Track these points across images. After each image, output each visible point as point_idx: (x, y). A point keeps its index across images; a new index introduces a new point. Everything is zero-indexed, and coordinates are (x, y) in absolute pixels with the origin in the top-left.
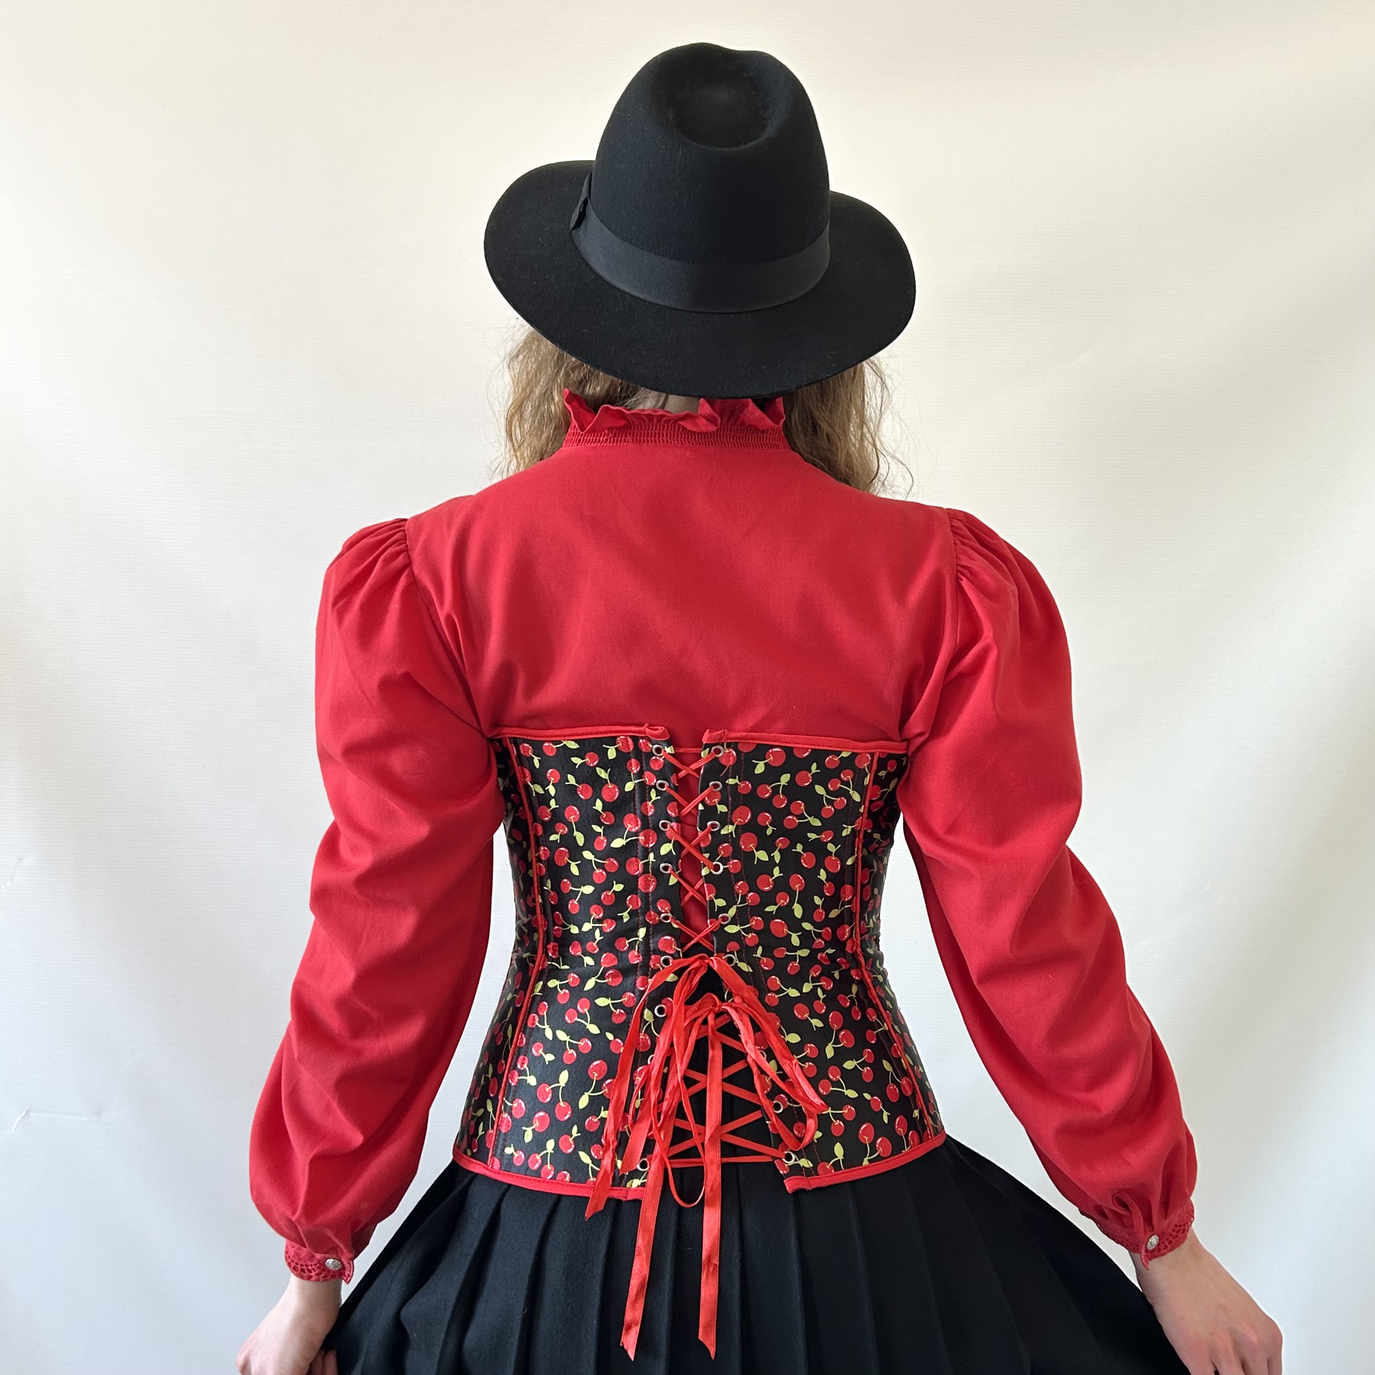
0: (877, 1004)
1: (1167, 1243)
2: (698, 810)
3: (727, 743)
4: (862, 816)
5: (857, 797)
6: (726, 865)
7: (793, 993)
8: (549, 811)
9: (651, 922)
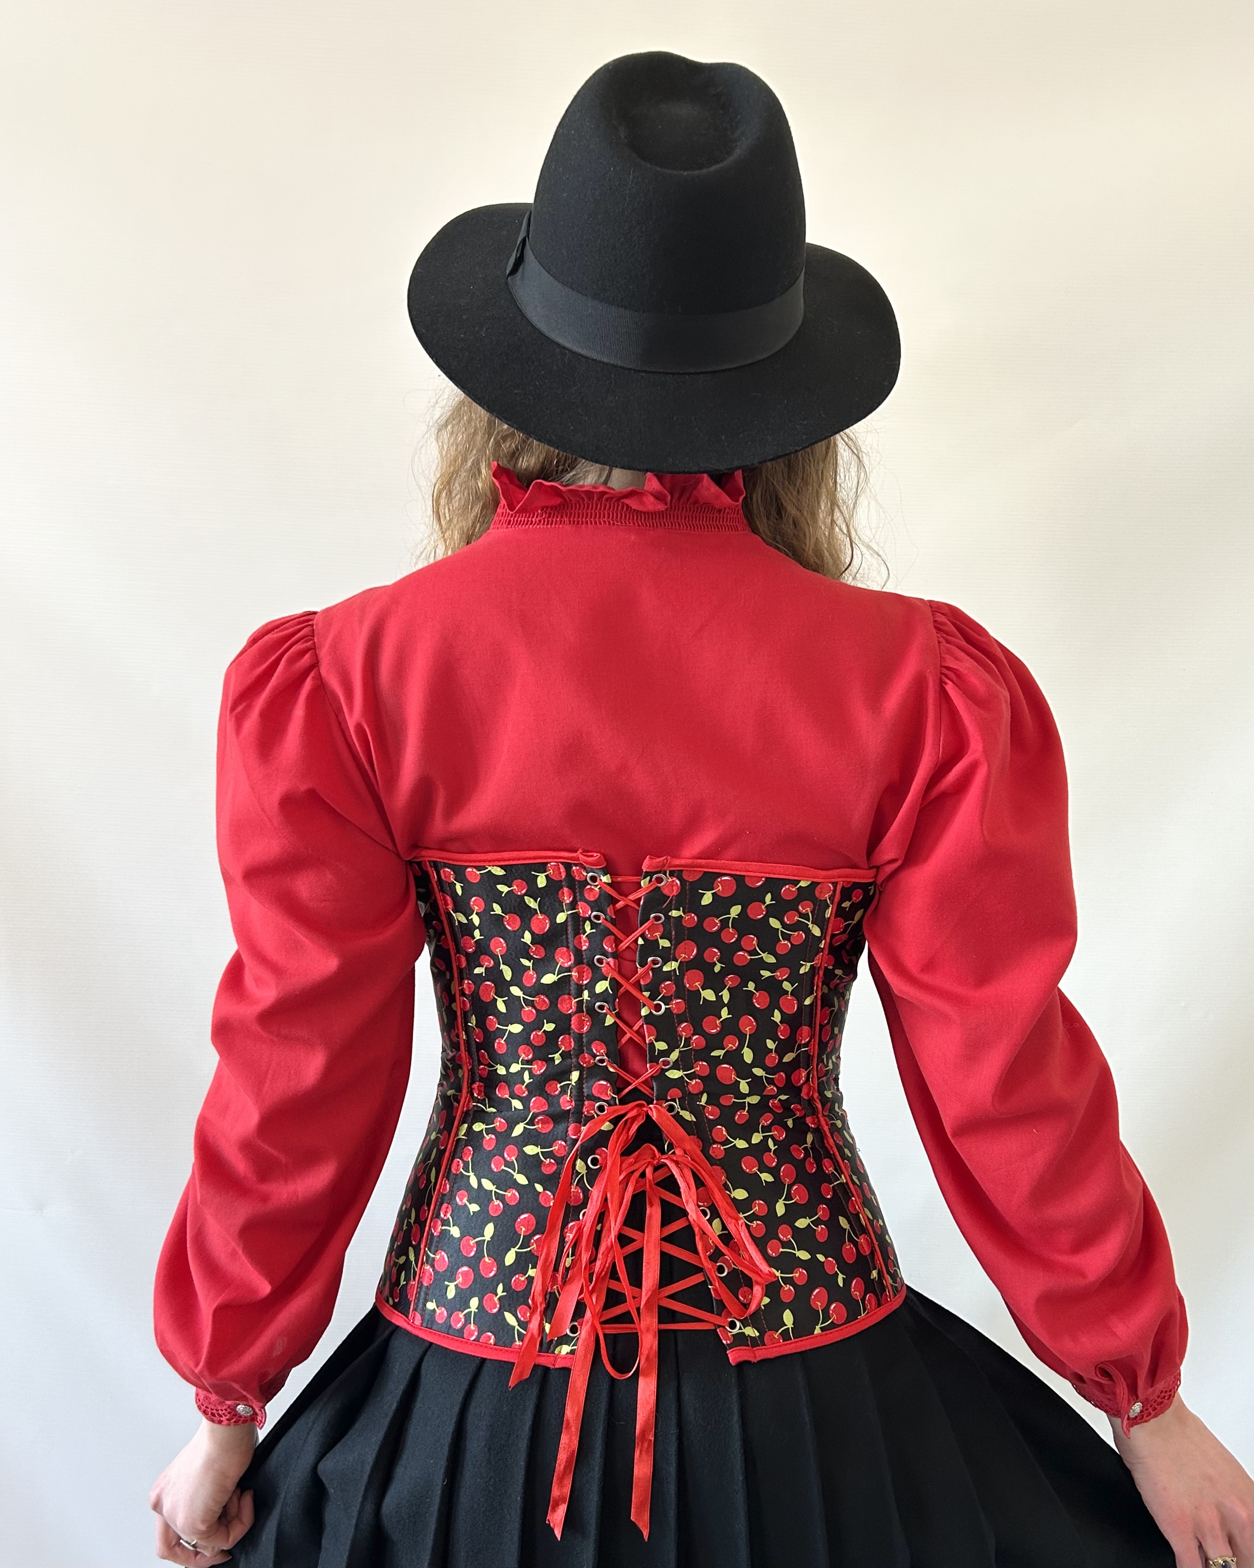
0: (834, 1154)
1: (1150, 1409)
2: (638, 944)
3: (670, 871)
4: (822, 951)
5: (816, 931)
6: (668, 1005)
7: (741, 1144)
8: (473, 942)
9: (585, 1065)
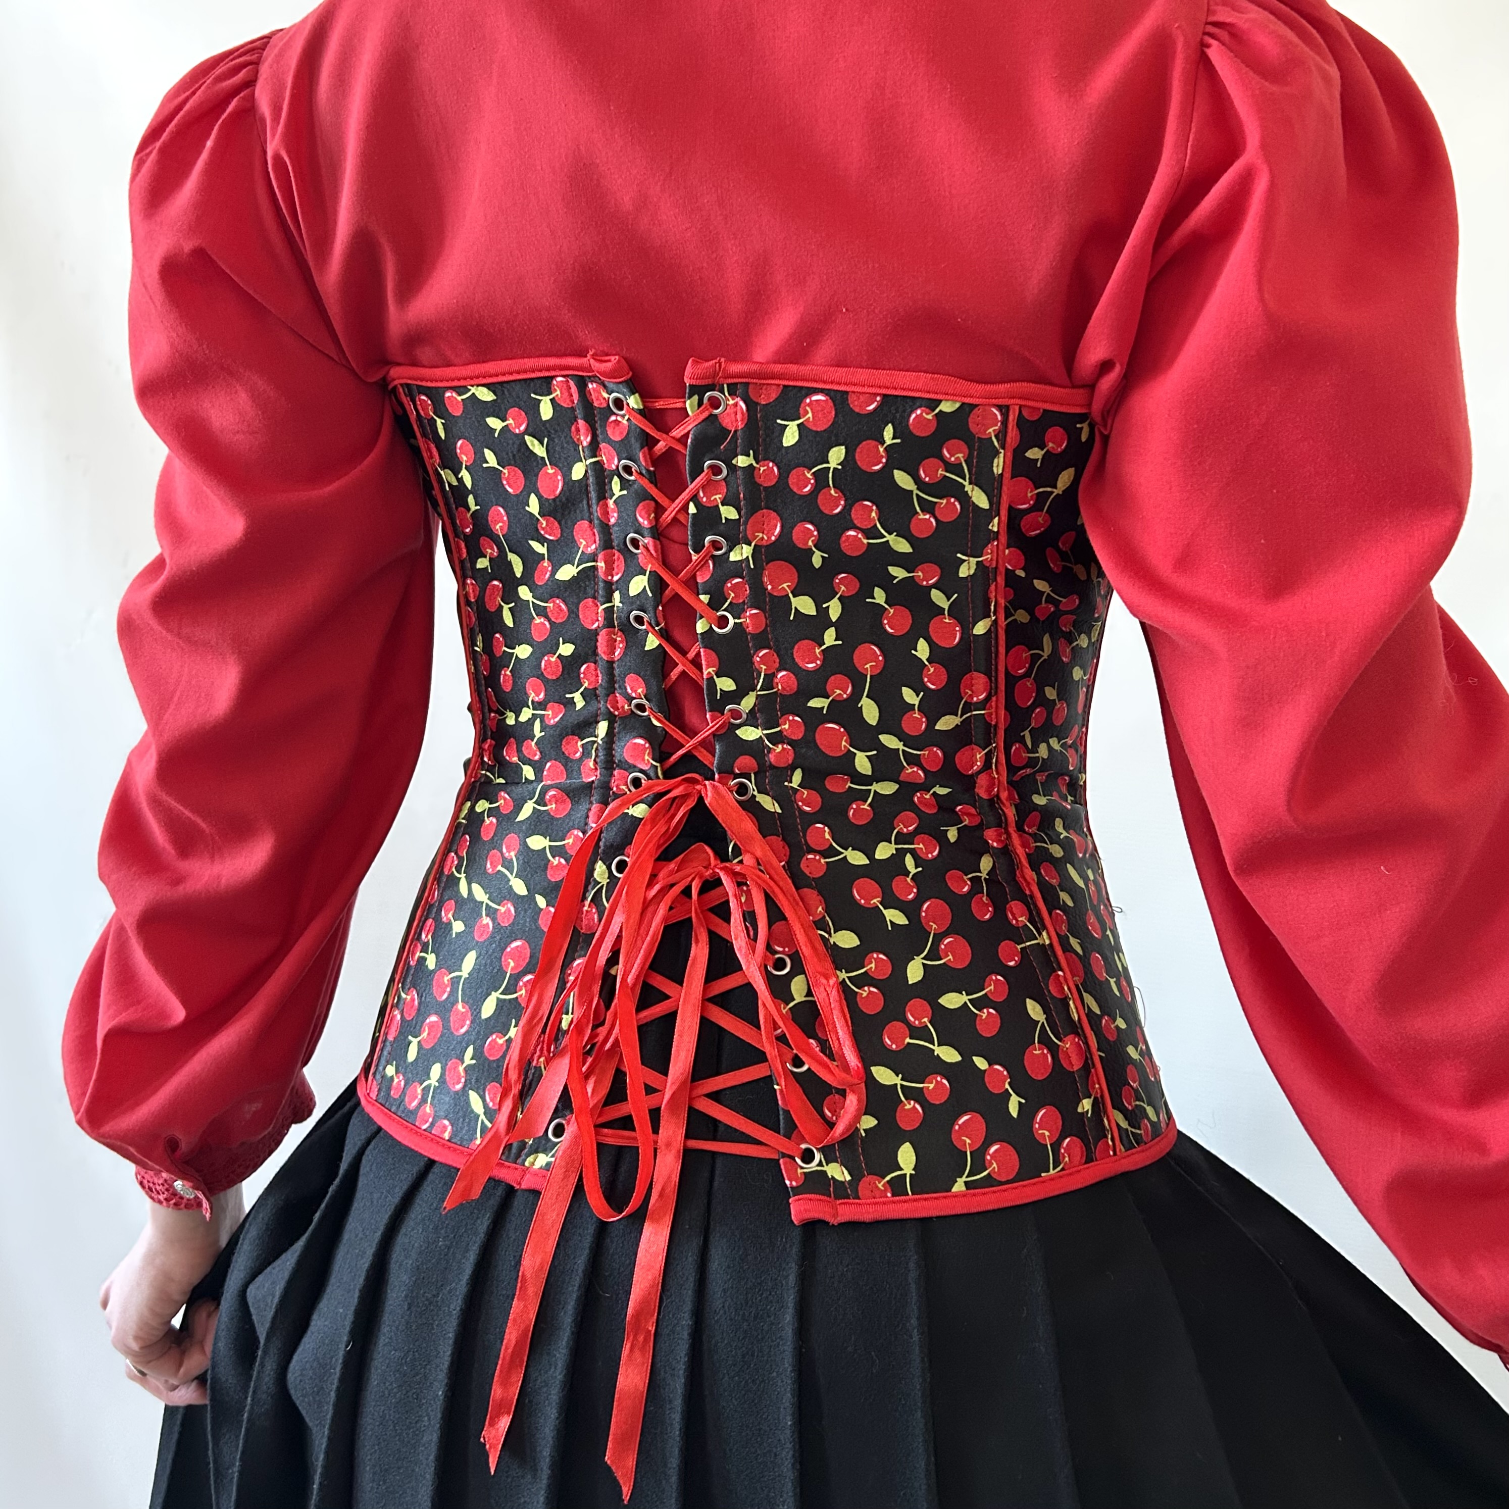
2: (688, 514)
3: (728, 385)
4: (997, 539)
5: (980, 499)
6: (739, 618)
7: (857, 858)
8: (465, 515)
9: (616, 713)
